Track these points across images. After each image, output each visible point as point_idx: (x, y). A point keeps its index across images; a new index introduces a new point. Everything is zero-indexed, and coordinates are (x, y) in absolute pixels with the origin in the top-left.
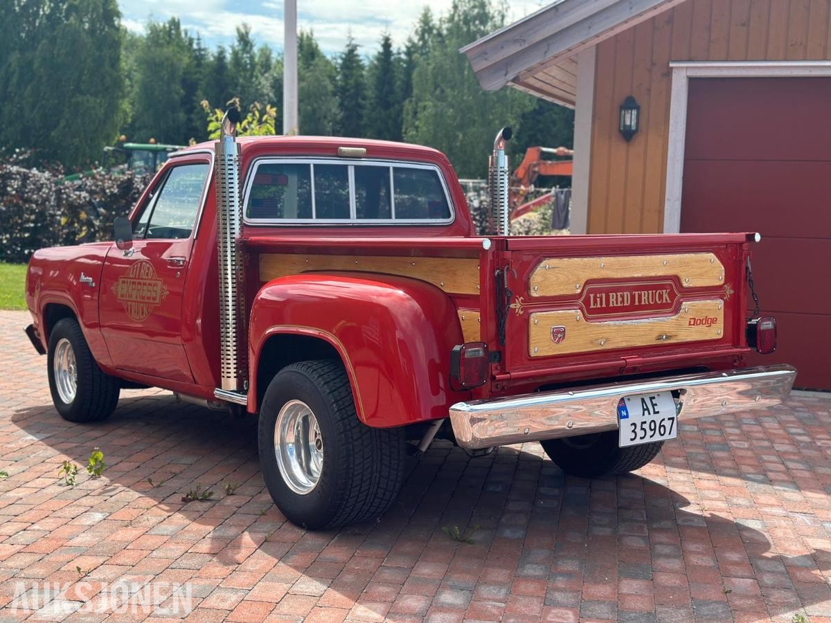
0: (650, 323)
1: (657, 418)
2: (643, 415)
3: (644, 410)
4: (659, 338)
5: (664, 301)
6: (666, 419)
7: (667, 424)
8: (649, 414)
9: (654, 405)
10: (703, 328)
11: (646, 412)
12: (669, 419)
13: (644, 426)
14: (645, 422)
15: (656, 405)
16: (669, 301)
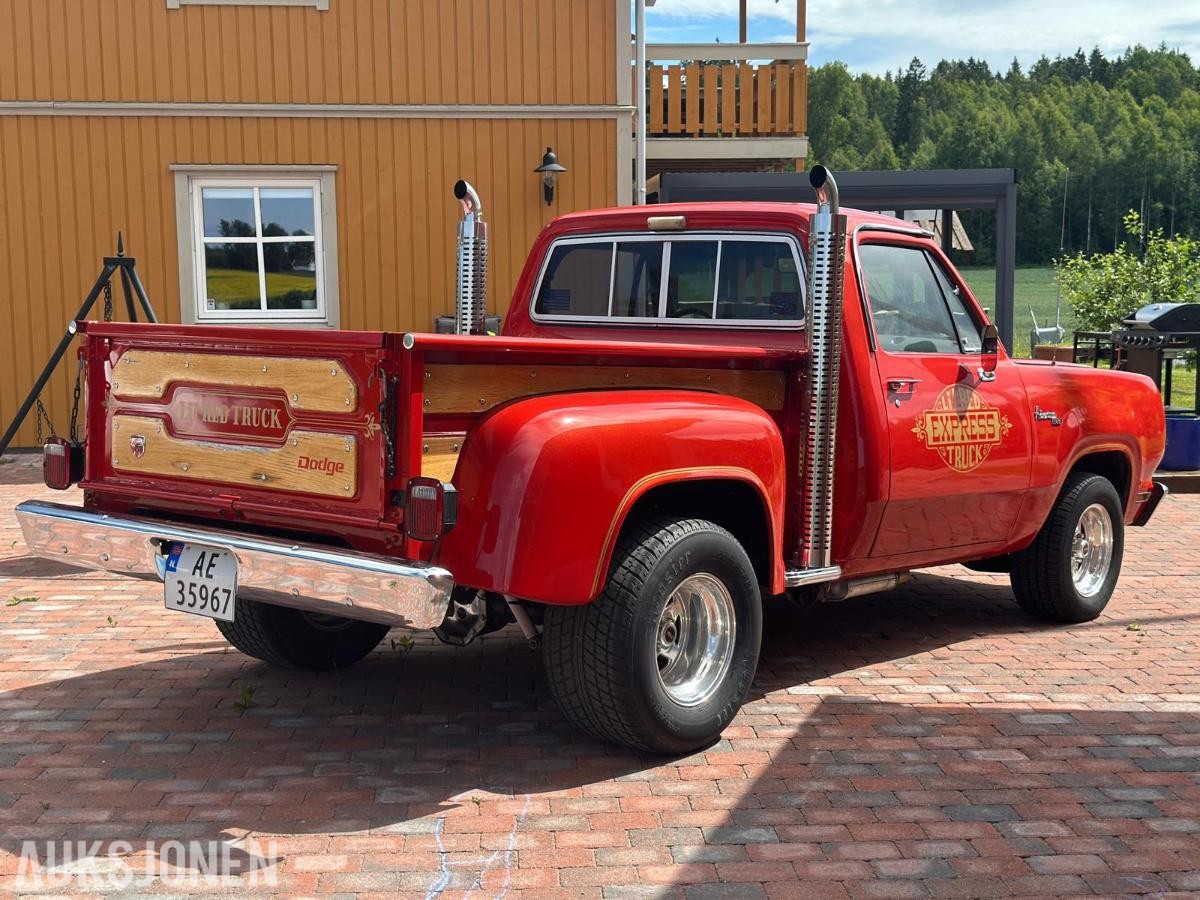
0: (243, 452)
1: (211, 585)
2: (194, 574)
3: (196, 567)
4: (257, 476)
5: (273, 426)
6: (221, 590)
7: (222, 596)
8: (201, 575)
9: (211, 565)
10: (321, 475)
11: (198, 571)
12: (224, 591)
13: (193, 589)
14: (194, 585)
15: (214, 566)
16: (279, 426)
